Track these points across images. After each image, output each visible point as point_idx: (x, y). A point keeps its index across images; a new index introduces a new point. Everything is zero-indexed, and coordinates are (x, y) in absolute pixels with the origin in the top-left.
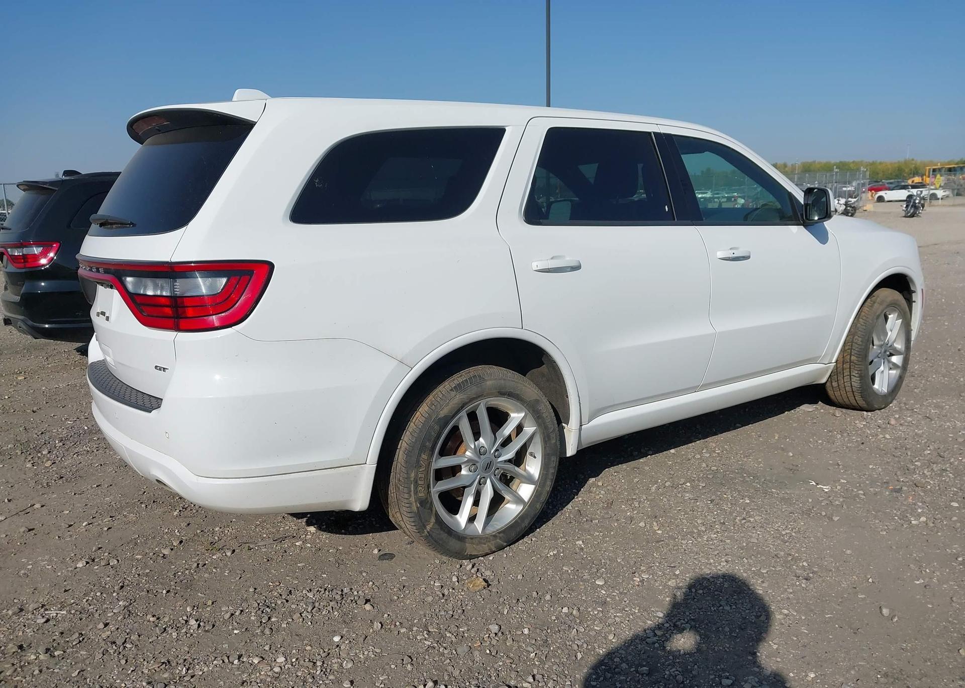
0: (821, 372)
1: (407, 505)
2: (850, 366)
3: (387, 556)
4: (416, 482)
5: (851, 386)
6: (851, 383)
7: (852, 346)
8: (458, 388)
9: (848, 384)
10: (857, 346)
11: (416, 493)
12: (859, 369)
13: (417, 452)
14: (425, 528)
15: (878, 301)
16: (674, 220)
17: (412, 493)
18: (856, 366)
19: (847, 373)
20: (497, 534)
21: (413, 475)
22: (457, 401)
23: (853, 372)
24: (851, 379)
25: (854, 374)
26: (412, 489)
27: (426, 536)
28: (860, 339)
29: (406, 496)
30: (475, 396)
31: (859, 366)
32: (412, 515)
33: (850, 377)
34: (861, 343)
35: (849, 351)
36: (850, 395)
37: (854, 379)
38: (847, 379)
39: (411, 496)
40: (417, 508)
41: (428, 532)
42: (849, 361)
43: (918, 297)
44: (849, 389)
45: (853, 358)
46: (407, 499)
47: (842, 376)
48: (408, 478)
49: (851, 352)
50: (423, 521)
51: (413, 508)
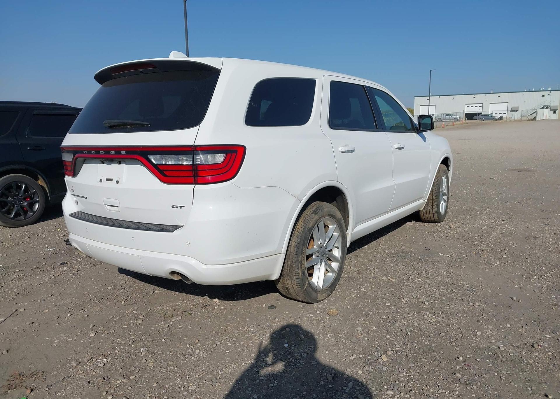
0: (421, 205)
1: (297, 275)
2: (432, 201)
3: (271, 307)
4: (301, 262)
5: (433, 211)
6: (433, 209)
7: (433, 191)
8: (314, 212)
9: (431, 210)
10: (435, 191)
11: (301, 268)
12: (436, 202)
13: (301, 246)
14: (304, 286)
15: (441, 170)
16: (377, 129)
17: (300, 269)
18: (435, 201)
19: (431, 205)
20: (328, 289)
21: (300, 258)
22: (315, 219)
23: (434, 204)
24: (432, 207)
25: (434, 205)
26: (300, 266)
27: (304, 291)
28: (436, 188)
29: (297, 270)
30: (321, 216)
31: (437, 201)
32: (299, 280)
33: (432, 206)
34: (437, 190)
35: (432, 194)
36: (432, 215)
37: (434, 207)
38: (431, 207)
39: (299, 270)
40: (302, 276)
41: (305, 288)
42: (431, 199)
43: (451, 168)
44: (431, 212)
45: (434, 197)
46: (297, 271)
47: (428, 206)
48: (298, 260)
49: (433, 194)
50: (304, 282)
51: (300, 276)
